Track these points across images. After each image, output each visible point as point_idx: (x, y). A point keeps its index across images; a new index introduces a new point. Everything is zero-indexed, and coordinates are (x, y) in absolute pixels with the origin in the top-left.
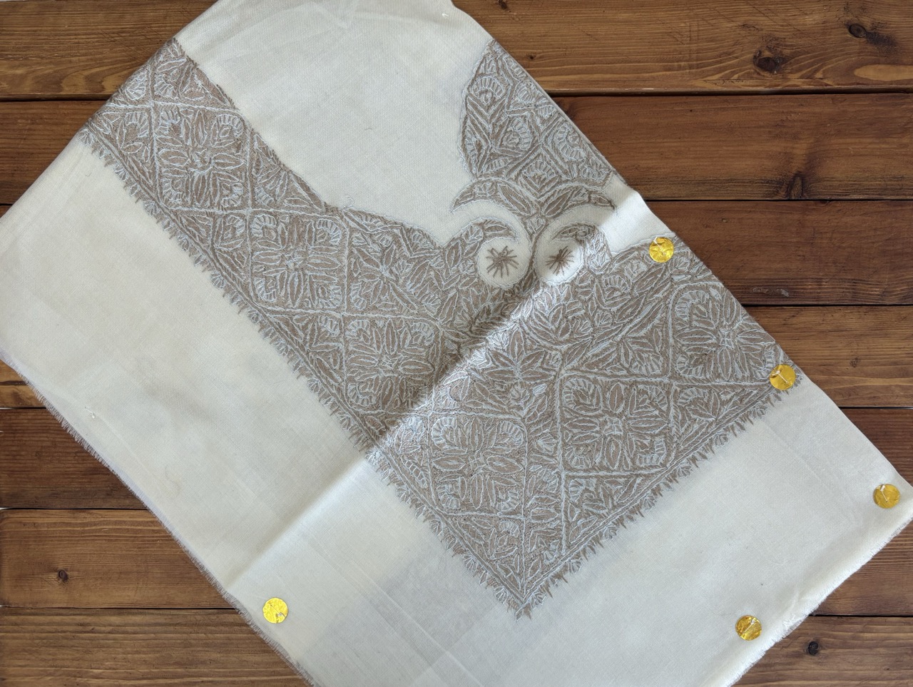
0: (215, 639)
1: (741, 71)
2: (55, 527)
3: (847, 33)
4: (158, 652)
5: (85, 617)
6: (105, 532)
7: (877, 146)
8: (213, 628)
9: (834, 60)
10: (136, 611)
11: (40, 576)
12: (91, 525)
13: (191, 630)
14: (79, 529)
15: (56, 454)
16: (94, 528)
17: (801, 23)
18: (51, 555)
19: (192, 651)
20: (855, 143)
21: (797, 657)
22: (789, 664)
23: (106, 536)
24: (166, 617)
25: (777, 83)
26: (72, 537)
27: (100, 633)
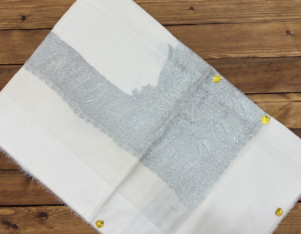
0: (231, 12)
1: (52, 212)
2: (292, 50)
3: (18, 225)
4: (251, 7)
5: (278, 19)
6: (273, 49)
7: (6, 188)
8: (232, 16)
9: (22, 216)
10: (260, 22)
11: (296, 32)
12: (278, 51)
13: (240, 15)
14: (283, 50)
15: (291, 76)
16: (278, 50)
17: (33, 229)
18: (293, 40)
19: (239, 8)
20: (13, 188)
21: (29, 15)
22: (32, 12)
23: (273, 48)
24: (249, 20)
25: (40, 208)
26: (285, 47)
27: (273, 13)
